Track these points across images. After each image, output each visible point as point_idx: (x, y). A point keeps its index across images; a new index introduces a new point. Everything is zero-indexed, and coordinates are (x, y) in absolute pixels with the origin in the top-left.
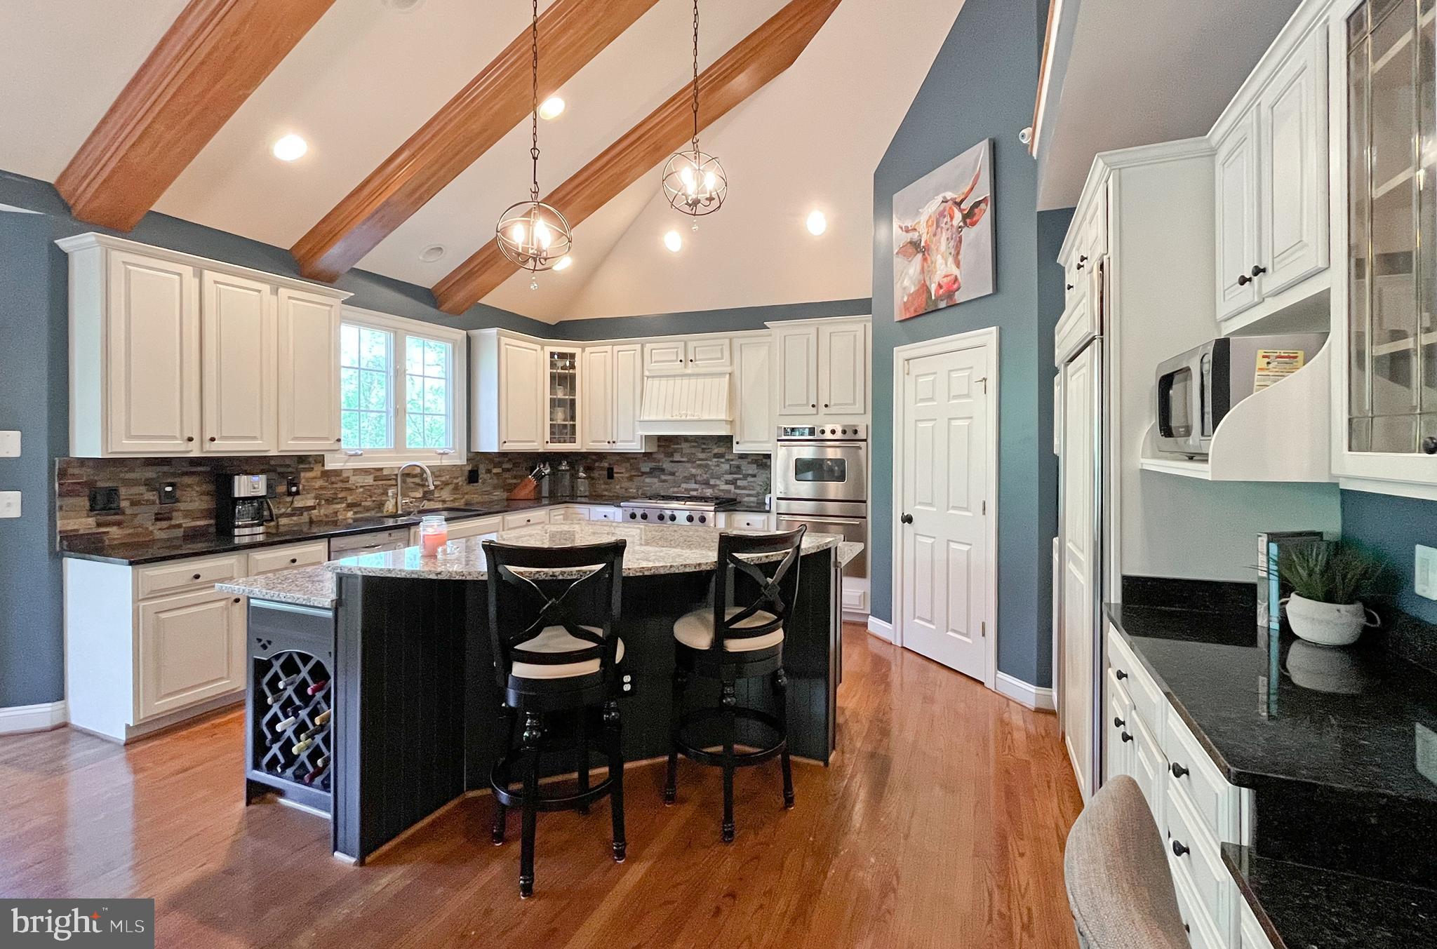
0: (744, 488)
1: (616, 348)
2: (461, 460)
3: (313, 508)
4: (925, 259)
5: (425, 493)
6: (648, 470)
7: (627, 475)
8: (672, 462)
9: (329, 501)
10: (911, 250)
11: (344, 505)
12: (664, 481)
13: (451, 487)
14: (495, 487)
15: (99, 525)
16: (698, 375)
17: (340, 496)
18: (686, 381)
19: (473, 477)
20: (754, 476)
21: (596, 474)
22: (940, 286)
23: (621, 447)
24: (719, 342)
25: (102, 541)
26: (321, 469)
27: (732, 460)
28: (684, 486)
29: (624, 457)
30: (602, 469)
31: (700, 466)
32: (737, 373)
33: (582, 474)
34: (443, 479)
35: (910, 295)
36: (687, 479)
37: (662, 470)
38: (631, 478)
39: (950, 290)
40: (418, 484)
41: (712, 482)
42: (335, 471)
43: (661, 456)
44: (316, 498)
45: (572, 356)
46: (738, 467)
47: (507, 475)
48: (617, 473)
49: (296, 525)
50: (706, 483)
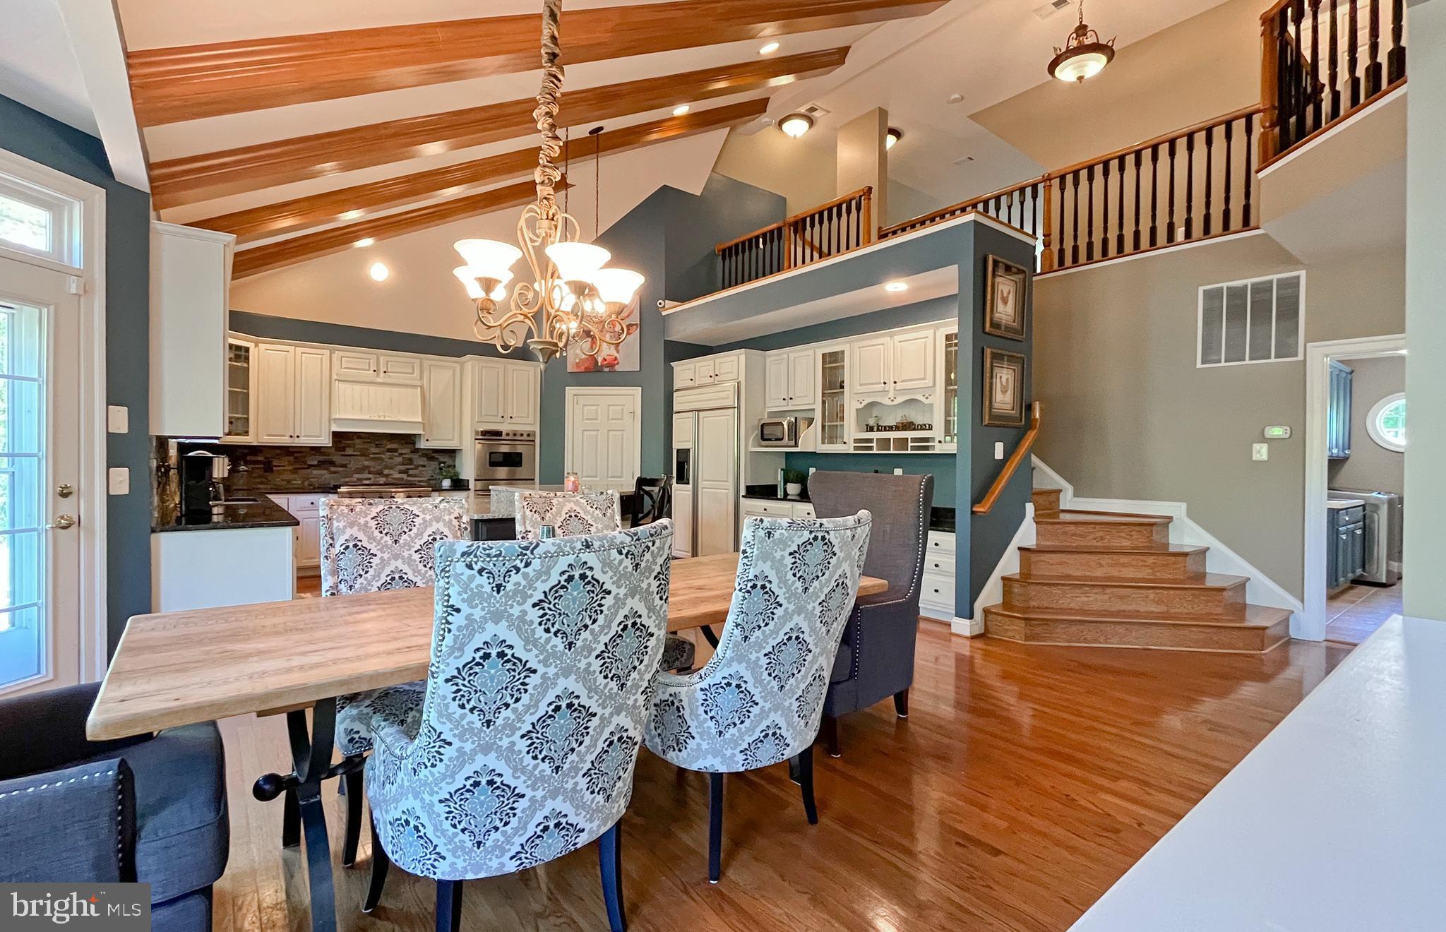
4: (594, 343)
7: (289, 468)
8: (344, 456)
12: (335, 472)
16: (390, 385)
18: (379, 387)
20: (424, 466)
21: (250, 467)
22: (604, 360)
23: (306, 441)
27: (405, 454)
30: (259, 462)
31: (373, 459)
32: (426, 388)
35: (581, 359)
36: (360, 470)
37: (332, 463)
38: (295, 471)
39: (612, 364)
41: (386, 472)
46: (410, 460)
48: (276, 466)
50: (380, 473)
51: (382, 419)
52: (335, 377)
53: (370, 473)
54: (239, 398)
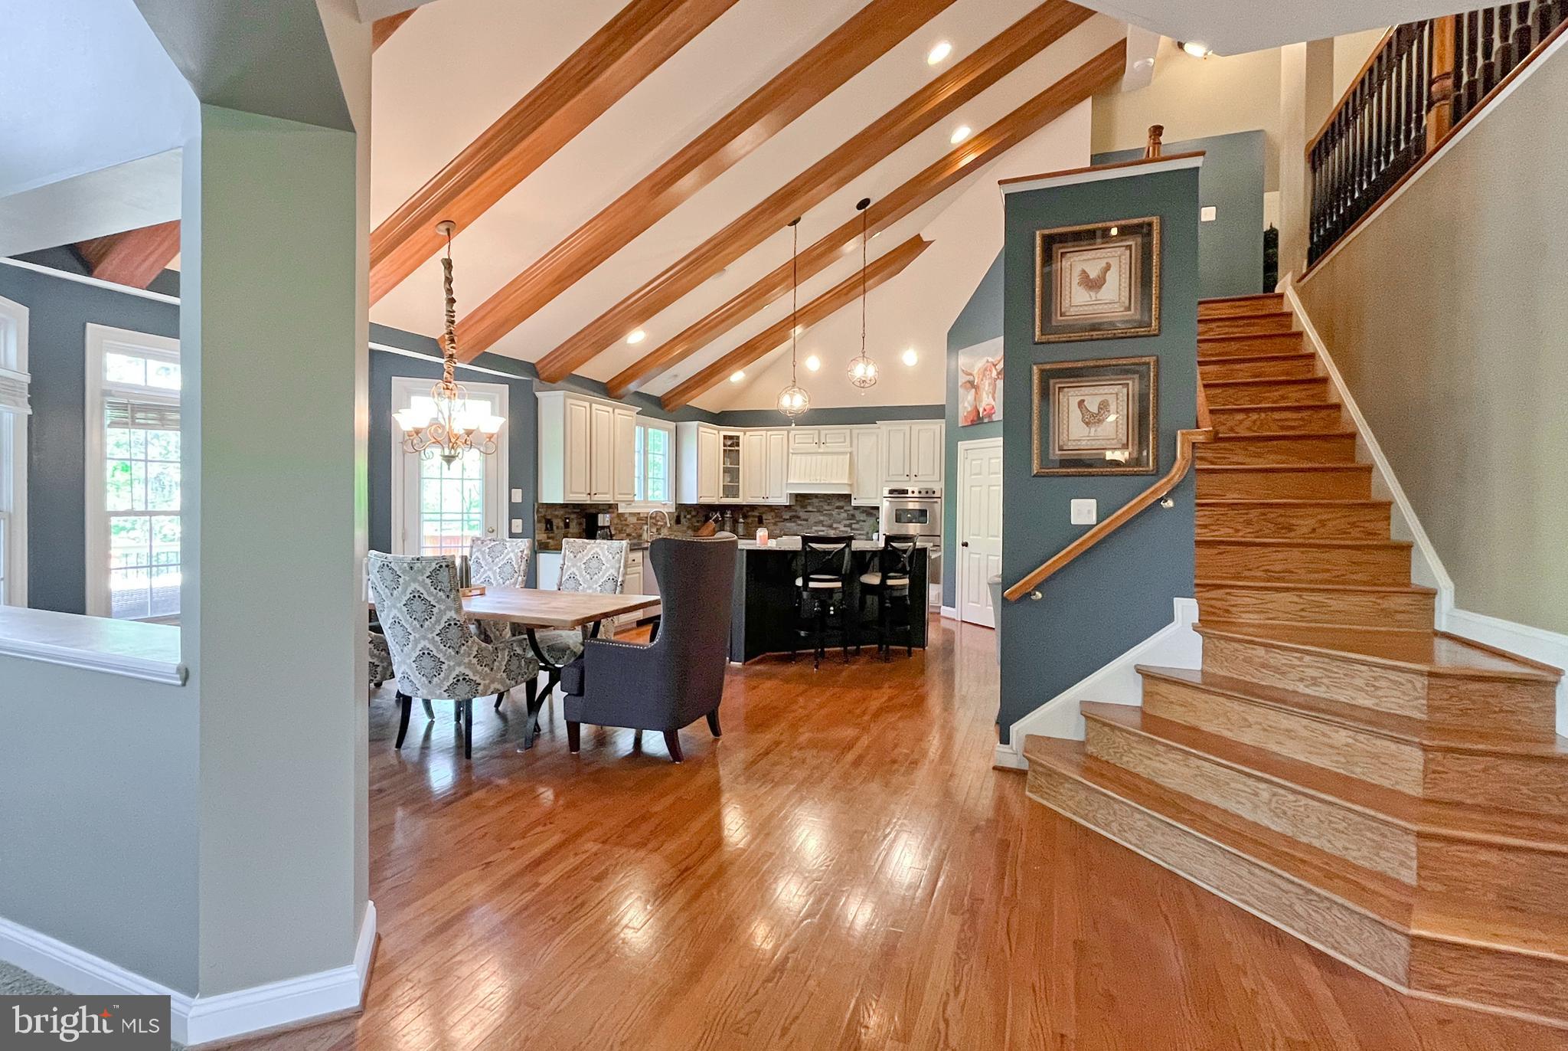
0: (857, 530)
1: (769, 433)
2: (671, 509)
4: (976, 393)
6: (788, 517)
7: (772, 521)
8: (806, 512)
10: (969, 385)
12: (800, 525)
14: (688, 528)
16: (827, 453)
18: (819, 457)
19: (678, 520)
21: (750, 520)
22: (985, 410)
23: (772, 501)
24: (844, 431)
27: (849, 510)
28: (815, 528)
29: (771, 508)
30: (753, 516)
31: (826, 515)
32: (855, 453)
33: (741, 520)
35: (968, 412)
36: (817, 523)
37: (799, 517)
38: (776, 523)
39: (990, 413)
40: (654, 524)
41: (835, 526)
42: (622, 512)
43: (798, 508)
45: (738, 437)
46: (853, 516)
47: (694, 520)
48: (765, 519)
50: (831, 527)
51: (818, 482)
52: (791, 451)
53: (823, 526)
54: (732, 473)
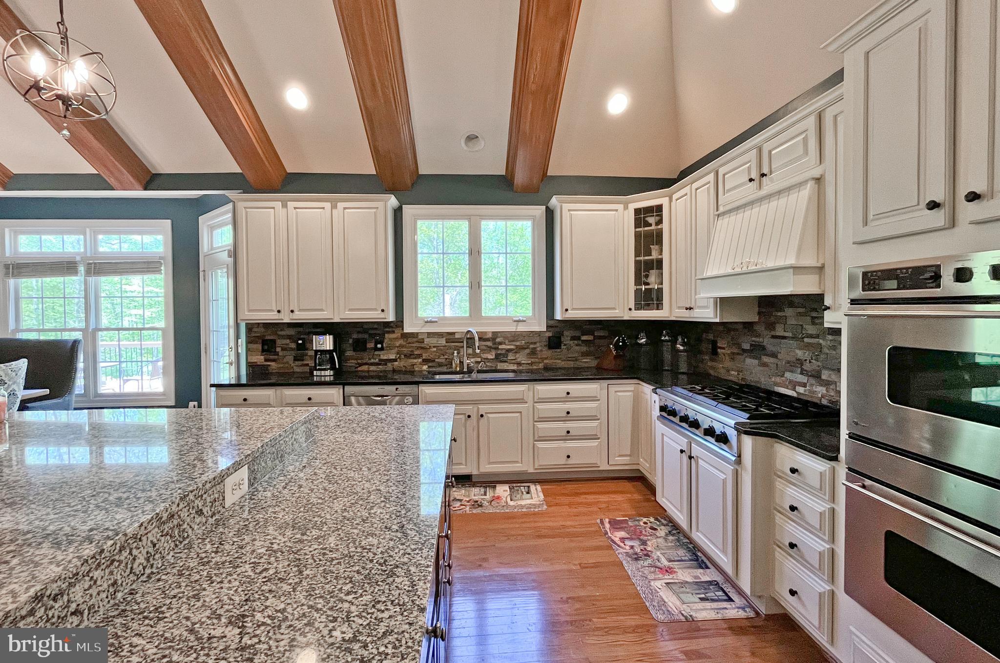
2: (540, 326)
3: (395, 360)
5: (497, 356)
7: (729, 352)
8: (774, 337)
9: (408, 356)
11: (420, 360)
13: (527, 351)
14: (585, 354)
15: (266, 360)
17: (416, 353)
19: (554, 343)
21: (703, 347)
23: (698, 315)
25: (267, 370)
26: (401, 331)
33: (679, 347)
34: (518, 343)
40: (490, 347)
42: (412, 333)
44: (398, 353)
45: (659, 208)
48: (720, 348)
49: (381, 372)
52: (719, 210)
